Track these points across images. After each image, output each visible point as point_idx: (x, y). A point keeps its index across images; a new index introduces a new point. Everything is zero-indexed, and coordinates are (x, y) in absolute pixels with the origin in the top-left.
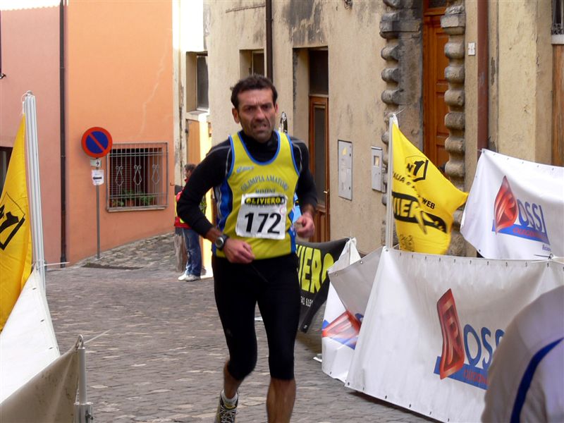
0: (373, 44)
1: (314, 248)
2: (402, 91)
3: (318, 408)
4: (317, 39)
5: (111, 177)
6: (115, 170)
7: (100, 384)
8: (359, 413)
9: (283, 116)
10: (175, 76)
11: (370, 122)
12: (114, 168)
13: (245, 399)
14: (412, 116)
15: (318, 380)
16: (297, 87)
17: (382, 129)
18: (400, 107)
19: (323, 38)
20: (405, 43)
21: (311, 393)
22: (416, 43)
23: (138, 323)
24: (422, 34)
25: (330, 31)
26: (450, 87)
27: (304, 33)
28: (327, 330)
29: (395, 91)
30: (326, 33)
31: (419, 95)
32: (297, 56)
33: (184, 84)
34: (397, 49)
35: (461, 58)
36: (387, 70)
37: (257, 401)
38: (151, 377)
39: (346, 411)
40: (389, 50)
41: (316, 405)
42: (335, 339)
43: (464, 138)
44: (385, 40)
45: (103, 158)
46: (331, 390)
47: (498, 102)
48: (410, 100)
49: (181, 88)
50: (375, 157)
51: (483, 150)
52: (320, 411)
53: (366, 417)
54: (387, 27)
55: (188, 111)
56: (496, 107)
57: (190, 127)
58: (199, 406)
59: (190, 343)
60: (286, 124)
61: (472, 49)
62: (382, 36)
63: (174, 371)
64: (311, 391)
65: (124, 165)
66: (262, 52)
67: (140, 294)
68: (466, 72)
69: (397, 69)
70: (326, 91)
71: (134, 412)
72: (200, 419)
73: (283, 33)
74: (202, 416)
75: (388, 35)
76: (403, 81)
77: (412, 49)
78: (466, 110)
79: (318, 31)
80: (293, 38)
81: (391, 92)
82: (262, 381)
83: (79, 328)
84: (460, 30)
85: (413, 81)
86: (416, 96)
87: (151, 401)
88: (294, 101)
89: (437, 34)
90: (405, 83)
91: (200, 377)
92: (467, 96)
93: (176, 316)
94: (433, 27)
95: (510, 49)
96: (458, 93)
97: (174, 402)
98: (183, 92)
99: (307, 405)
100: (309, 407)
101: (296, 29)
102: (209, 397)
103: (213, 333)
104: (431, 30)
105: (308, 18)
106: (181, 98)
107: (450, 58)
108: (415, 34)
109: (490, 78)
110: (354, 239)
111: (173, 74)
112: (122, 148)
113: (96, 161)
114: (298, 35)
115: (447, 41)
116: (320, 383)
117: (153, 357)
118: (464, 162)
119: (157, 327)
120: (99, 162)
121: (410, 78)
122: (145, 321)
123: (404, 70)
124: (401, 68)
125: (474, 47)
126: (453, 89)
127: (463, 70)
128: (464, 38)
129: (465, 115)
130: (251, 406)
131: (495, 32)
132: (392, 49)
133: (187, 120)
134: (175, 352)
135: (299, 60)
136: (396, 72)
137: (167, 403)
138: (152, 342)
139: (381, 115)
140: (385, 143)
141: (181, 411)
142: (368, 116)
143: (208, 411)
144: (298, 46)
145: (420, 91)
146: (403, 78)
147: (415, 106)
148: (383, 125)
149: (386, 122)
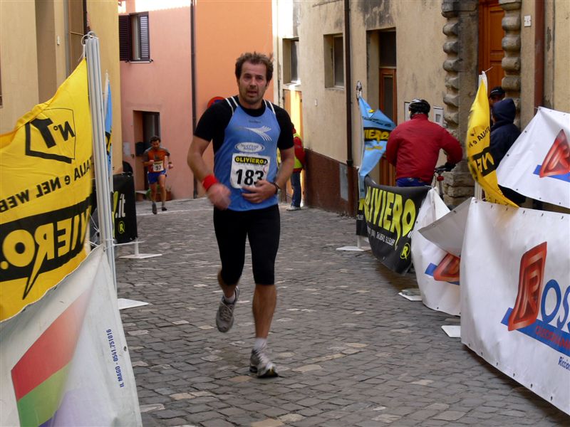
0: (435, 23)
1: (395, 193)
2: (461, 60)
3: (416, 358)
4: (386, 22)
7: (207, 324)
8: (457, 366)
9: (359, 85)
11: (432, 86)
13: (342, 345)
14: (469, 81)
15: (408, 320)
16: (370, 62)
17: (443, 93)
18: (459, 74)
19: (392, 21)
20: (464, 20)
21: (404, 338)
22: (473, 20)
24: (477, 13)
25: (398, 15)
26: (506, 54)
27: (376, 18)
29: (455, 61)
30: (395, 17)
31: (475, 63)
32: (370, 37)
33: (281, 63)
34: (456, 25)
35: (517, 30)
36: (448, 43)
37: (354, 348)
39: (443, 363)
40: (450, 26)
41: (412, 354)
43: (519, 98)
44: (446, 19)
46: (423, 333)
47: (553, 66)
48: (467, 68)
49: (279, 66)
50: (437, 115)
51: (540, 107)
52: (418, 362)
53: (466, 372)
54: (449, 7)
55: (285, 83)
56: (552, 70)
57: (286, 95)
58: (299, 355)
59: (289, 277)
61: (528, 20)
62: (443, 15)
64: (404, 335)
66: (341, 35)
68: (522, 40)
69: (457, 43)
70: (394, 63)
71: (236, 361)
72: (300, 373)
73: (358, 19)
74: (302, 369)
75: (449, 14)
76: (462, 52)
77: (469, 25)
78: (522, 74)
79: (387, 16)
80: (367, 23)
81: (451, 61)
82: (355, 322)
83: (197, 259)
84: (516, 5)
85: (470, 52)
86: (473, 65)
88: (367, 72)
89: (491, 12)
90: (463, 54)
91: (298, 316)
92: (523, 62)
94: (488, 7)
95: (567, 18)
96: (514, 60)
99: (403, 354)
100: (405, 356)
101: (369, 15)
102: (309, 343)
103: (308, 264)
104: (485, 9)
105: (379, 6)
106: (279, 73)
107: (507, 30)
108: (471, 13)
109: (546, 45)
110: (436, 188)
114: (371, 20)
115: (504, 16)
116: (410, 324)
118: (520, 118)
121: (468, 49)
123: (463, 42)
124: (460, 42)
125: (530, 19)
126: (509, 57)
127: (520, 39)
128: (520, 12)
129: (520, 78)
130: (349, 355)
131: (552, 4)
132: (453, 25)
133: (284, 90)
135: (371, 41)
136: (456, 45)
139: (443, 81)
140: (446, 103)
141: (282, 362)
142: (431, 83)
143: (307, 361)
144: (371, 29)
145: (476, 61)
146: (462, 50)
147: (472, 72)
148: (445, 89)
149: (447, 86)
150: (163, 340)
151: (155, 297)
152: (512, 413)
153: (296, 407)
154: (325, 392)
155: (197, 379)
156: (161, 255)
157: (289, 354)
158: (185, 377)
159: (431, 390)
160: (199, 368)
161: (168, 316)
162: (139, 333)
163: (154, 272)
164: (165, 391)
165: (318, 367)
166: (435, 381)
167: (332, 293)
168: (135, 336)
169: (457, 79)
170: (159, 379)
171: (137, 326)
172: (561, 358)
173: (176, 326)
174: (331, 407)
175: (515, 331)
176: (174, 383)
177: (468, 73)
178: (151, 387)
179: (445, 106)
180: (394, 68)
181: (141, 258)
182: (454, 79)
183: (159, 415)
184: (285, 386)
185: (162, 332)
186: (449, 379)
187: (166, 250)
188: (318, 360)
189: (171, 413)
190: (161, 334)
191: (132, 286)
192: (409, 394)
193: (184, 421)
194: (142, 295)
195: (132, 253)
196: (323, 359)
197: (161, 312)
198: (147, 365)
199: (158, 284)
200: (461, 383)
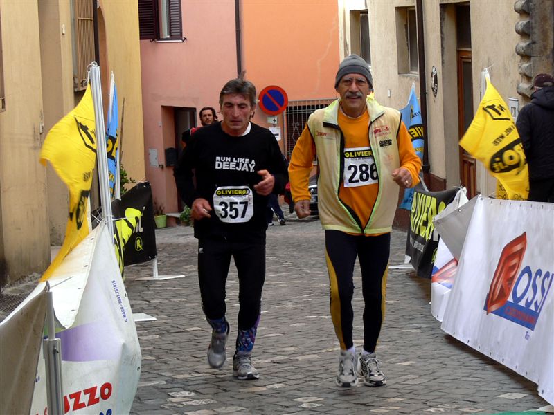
1: (432, 196)
2: (534, 43)
3: (412, 349)
5: (288, 133)
6: (291, 127)
9: (434, 70)
10: (341, 34)
11: (507, 74)
12: (291, 124)
14: (545, 67)
15: (423, 323)
16: (445, 42)
17: (517, 81)
18: (532, 59)
21: (411, 336)
23: (281, 272)
28: (437, 275)
29: (528, 43)
31: (551, 46)
32: (444, 11)
33: (349, 42)
34: (528, 2)
36: (520, 23)
38: (269, 323)
40: (520, 4)
41: (410, 346)
42: (443, 285)
45: (280, 115)
46: (433, 332)
48: (542, 51)
49: (346, 45)
50: (512, 108)
52: (412, 352)
53: (452, 357)
58: (301, 349)
59: (319, 291)
60: (436, 77)
63: (292, 317)
64: (412, 333)
65: (300, 122)
66: (413, 9)
67: (300, 245)
69: (529, 22)
70: (468, 44)
72: (297, 360)
74: (300, 358)
76: (534, 33)
77: (543, 2)
81: (524, 44)
85: (544, 33)
86: (548, 48)
87: (260, 345)
88: (442, 55)
90: (537, 35)
91: (313, 321)
93: (320, 265)
97: (280, 345)
98: (348, 50)
99: (403, 346)
100: (403, 348)
102: (314, 340)
110: (465, 188)
111: (338, 32)
112: (298, 105)
113: (273, 119)
116: (425, 326)
117: (278, 304)
119: (296, 276)
120: (276, 119)
121: (541, 30)
122: (288, 271)
123: (535, 23)
124: (533, 21)
132: (523, 2)
134: (302, 299)
135: (446, 16)
136: (528, 25)
137: (273, 346)
138: (284, 290)
139: (517, 67)
140: (520, 94)
141: (283, 353)
142: (505, 69)
143: (308, 353)
144: (445, 2)
145: (552, 43)
146: (535, 30)
147: (548, 57)
148: (519, 77)
149: (520, 73)
150: (173, 343)
151: (171, 311)
152: (470, 379)
153: (282, 380)
154: (314, 371)
155: (199, 367)
156: (183, 276)
157: (293, 349)
158: (189, 365)
159: (411, 367)
160: (203, 360)
161: (181, 325)
162: (150, 337)
163: (173, 291)
164: (168, 374)
165: (317, 356)
166: (419, 362)
167: (358, 303)
168: (146, 340)
169: (530, 65)
170: (165, 367)
171: (148, 332)
172: (527, 332)
173: (188, 331)
174: (313, 379)
175: (490, 314)
176: (178, 369)
177: (544, 57)
178: (155, 372)
179: (520, 97)
180: (468, 49)
181: (161, 279)
182: (527, 65)
183: (160, 387)
184: (279, 368)
185: (174, 336)
186: (433, 361)
187: (190, 272)
188: (317, 352)
189: (170, 386)
190: (172, 338)
191: (147, 303)
192: (389, 370)
193: (181, 389)
194: (156, 310)
195: (151, 275)
196: (323, 351)
197: (175, 322)
198: (154, 358)
199: (175, 300)
200: (441, 363)
